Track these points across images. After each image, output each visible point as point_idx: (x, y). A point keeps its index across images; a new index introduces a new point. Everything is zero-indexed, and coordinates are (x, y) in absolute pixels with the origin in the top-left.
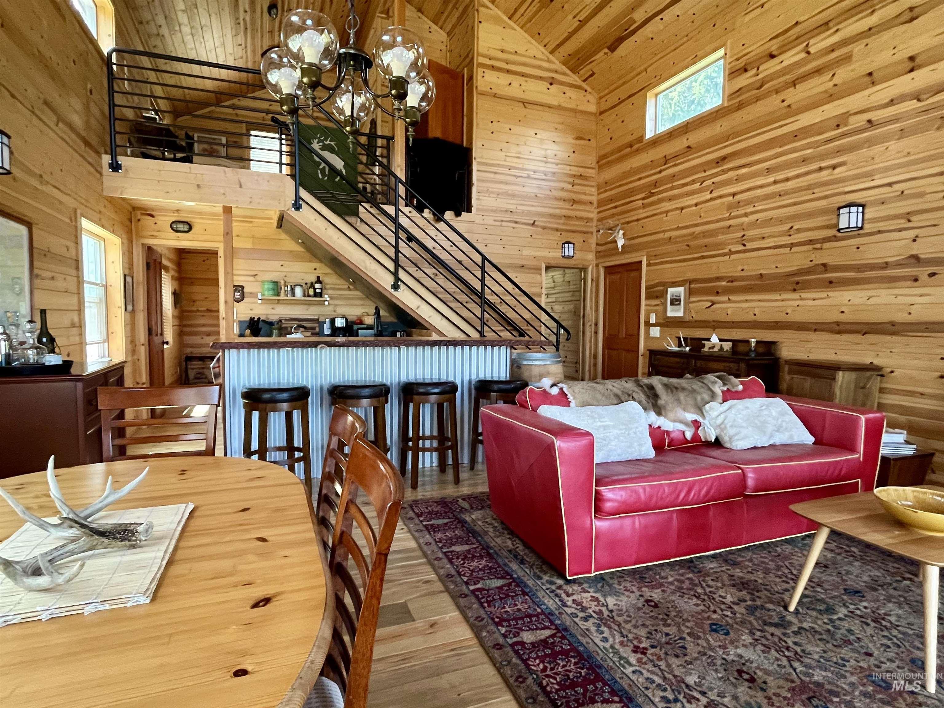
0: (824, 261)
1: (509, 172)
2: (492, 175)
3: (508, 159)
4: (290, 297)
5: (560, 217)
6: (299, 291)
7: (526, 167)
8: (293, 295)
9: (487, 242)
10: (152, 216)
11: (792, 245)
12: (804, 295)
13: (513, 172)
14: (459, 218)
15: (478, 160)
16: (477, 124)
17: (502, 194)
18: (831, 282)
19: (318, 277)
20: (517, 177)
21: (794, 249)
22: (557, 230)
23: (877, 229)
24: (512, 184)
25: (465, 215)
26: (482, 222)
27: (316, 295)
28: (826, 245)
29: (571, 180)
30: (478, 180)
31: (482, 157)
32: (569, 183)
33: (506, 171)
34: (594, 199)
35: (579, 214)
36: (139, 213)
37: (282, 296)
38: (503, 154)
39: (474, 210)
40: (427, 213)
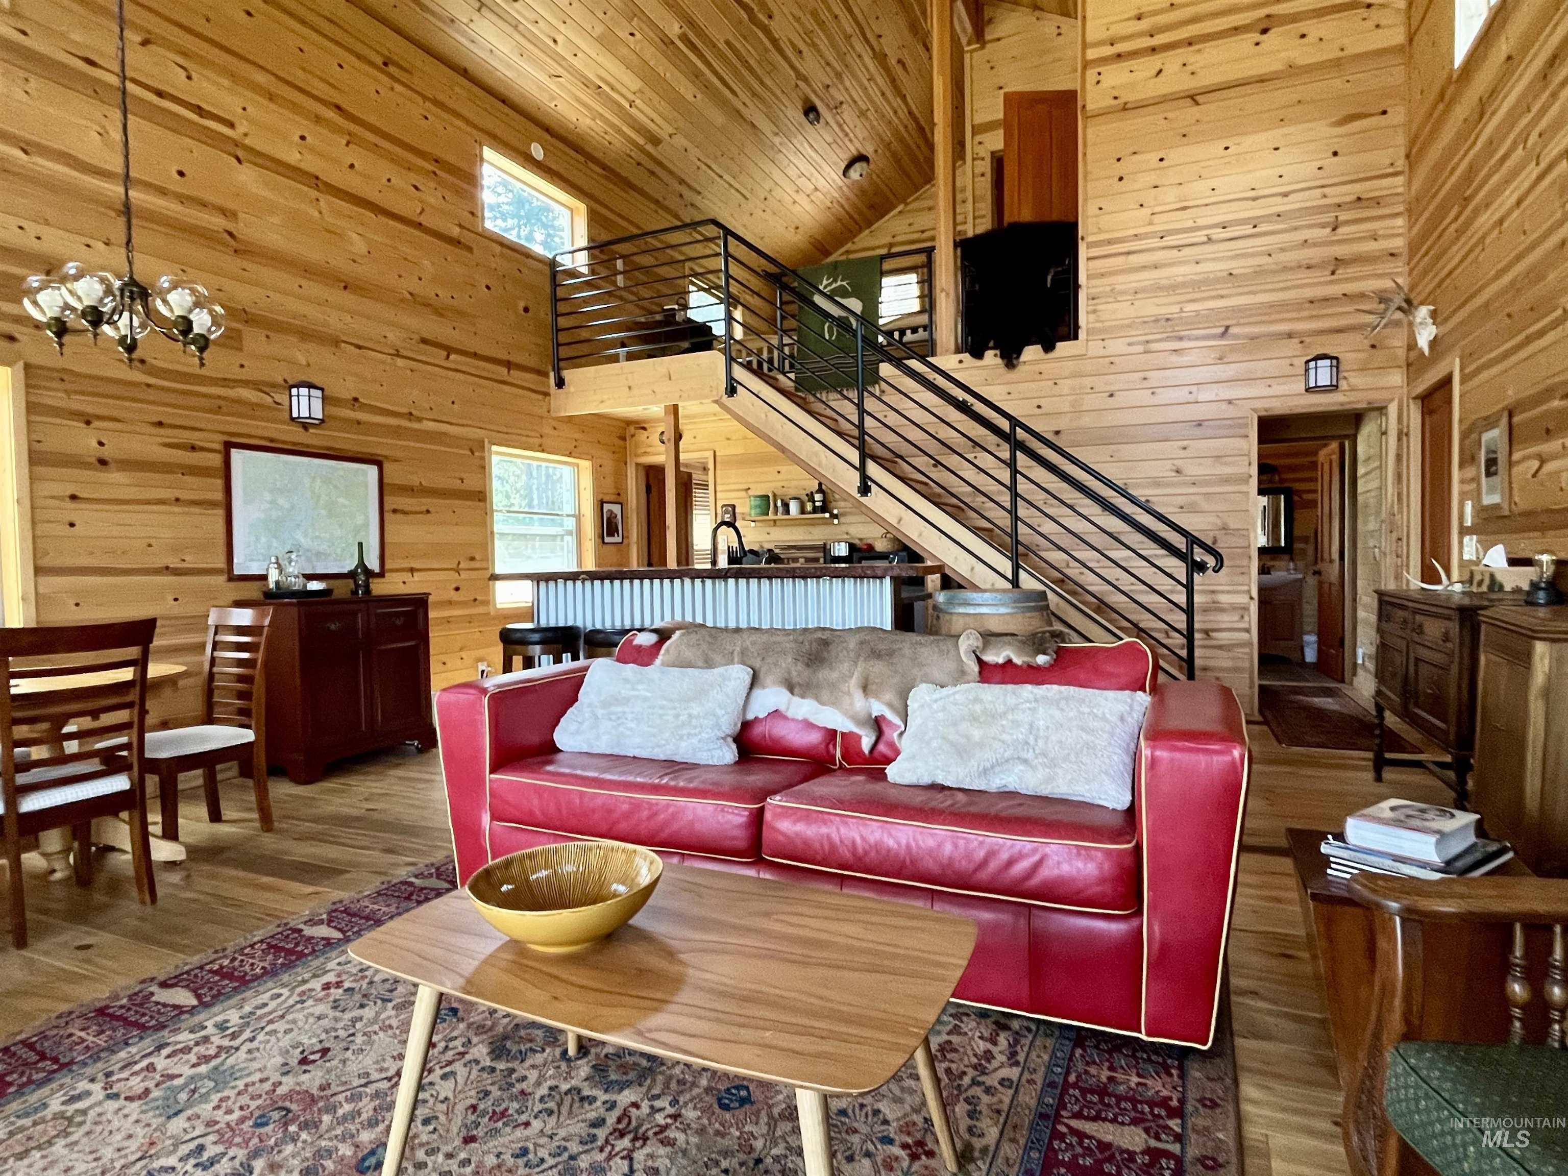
1: (1164, 243)
2: (1121, 260)
3: (1156, 219)
4: (780, 516)
5: (1298, 306)
6: (794, 507)
7: (1201, 222)
8: (787, 511)
9: (1112, 388)
10: (644, 429)
13: (1170, 241)
14: (1051, 355)
15: (1090, 239)
16: (1086, 173)
17: (1144, 290)
19: (820, 484)
20: (1179, 247)
22: (1290, 335)
24: (1165, 265)
25: (1063, 348)
26: (1102, 352)
27: (815, 510)
29: (1329, 217)
30: (1089, 277)
31: (1100, 231)
32: (1323, 226)
33: (1155, 242)
34: (1398, 243)
35: (1351, 288)
36: (632, 429)
37: (771, 516)
38: (1146, 211)
39: (1082, 334)
40: (991, 357)
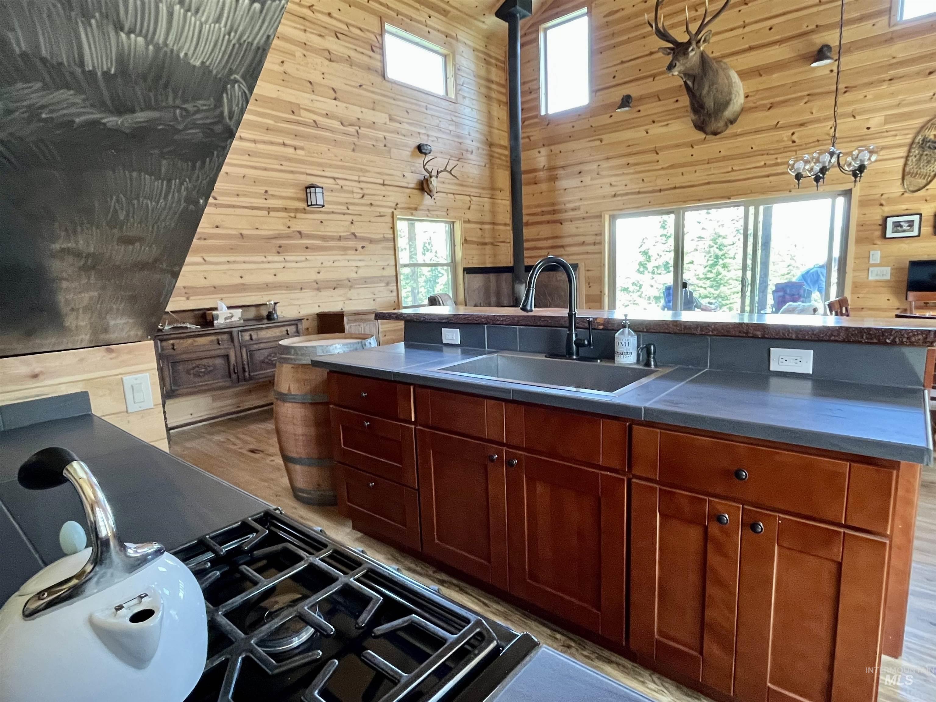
0: (299, 230)
11: (269, 210)
12: (287, 258)
18: (307, 248)
21: (272, 214)
23: (331, 210)
28: (299, 215)
